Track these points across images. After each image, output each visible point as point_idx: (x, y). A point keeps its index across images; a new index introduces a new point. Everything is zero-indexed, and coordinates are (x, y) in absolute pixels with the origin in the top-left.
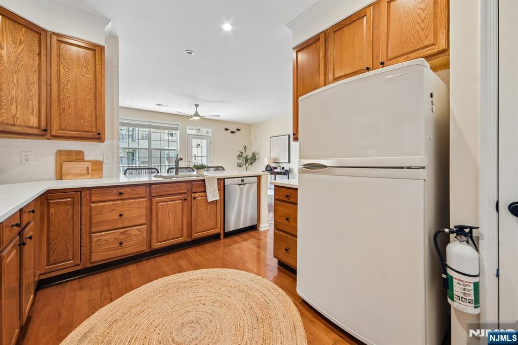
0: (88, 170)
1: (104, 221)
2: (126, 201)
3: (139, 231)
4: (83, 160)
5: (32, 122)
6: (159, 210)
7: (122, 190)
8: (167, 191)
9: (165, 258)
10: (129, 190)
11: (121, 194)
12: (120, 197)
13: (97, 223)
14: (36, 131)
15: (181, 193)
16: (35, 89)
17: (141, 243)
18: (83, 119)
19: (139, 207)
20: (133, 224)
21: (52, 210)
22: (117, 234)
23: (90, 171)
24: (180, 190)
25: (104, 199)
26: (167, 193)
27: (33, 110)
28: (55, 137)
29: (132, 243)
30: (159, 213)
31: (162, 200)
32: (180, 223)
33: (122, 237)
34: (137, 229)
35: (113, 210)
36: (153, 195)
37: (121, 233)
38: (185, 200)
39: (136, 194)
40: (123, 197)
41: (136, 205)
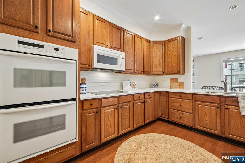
0: (178, 86)
1: (175, 106)
2: (183, 100)
3: (189, 115)
4: (177, 82)
5: (160, 70)
6: (200, 109)
7: (181, 95)
8: (205, 100)
9: (203, 136)
10: (184, 95)
11: (180, 96)
12: (180, 98)
13: (173, 106)
14: (161, 73)
15: (216, 103)
16: (161, 60)
17: (189, 122)
18: (173, 67)
19: (189, 104)
20: (186, 111)
21: (162, 97)
22: (180, 113)
23: (179, 86)
24: (214, 100)
25: (175, 97)
26: (204, 101)
27: (161, 67)
28: (166, 74)
29: (186, 120)
30: (200, 110)
31: (201, 104)
32: (215, 121)
33: (181, 115)
34: (188, 114)
35: (178, 102)
36: (196, 100)
37: (181, 113)
38: (218, 108)
39: (187, 98)
40: (182, 98)
41: (187, 103)
